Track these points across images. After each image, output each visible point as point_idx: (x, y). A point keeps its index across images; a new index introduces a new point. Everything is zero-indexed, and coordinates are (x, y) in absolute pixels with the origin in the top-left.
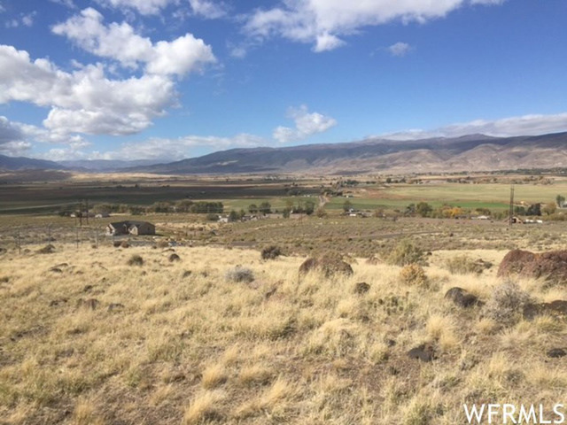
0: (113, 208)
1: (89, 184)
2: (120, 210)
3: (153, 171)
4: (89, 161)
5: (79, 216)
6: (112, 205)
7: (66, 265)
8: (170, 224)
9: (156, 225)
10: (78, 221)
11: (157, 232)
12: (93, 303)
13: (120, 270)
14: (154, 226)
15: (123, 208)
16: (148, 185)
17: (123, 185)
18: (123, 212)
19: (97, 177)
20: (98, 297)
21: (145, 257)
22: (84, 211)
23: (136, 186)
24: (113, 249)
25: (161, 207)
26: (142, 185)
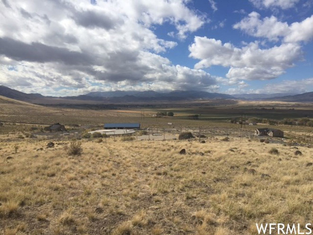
0: (259, 120)
1: (247, 107)
2: (263, 122)
3: (284, 100)
4: (248, 95)
5: (241, 123)
6: (258, 119)
7: (236, 148)
8: (293, 132)
9: (284, 132)
10: (240, 126)
11: (284, 136)
12: (253, 171)
13: (265, 155)
14: (283, 133)
15: (265, 120)
16: (280, 108)
17: (265, 108)
18: (265, 123)
19: (251, 103)
20: (255, 168)
21: (279, 150)
22: (243, 121)
23: (273, 108)
24: (260, 143)
25: (288, 122)
26: (277, 108)
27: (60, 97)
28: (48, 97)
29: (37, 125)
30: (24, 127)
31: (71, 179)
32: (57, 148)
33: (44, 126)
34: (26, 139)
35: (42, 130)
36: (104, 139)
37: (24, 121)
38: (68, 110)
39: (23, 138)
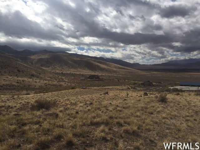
27: (150, 65)
28: (143, 65)
29: (137, 82)
30: (130, 83)
31: (164, 118)
32: (150, 96)
33: (140, 82)
34: (131, 89)
35: (139, 85)
36: (181, 93)
37: (130, 79)
38: (155, 73)
39: (130, 89)
